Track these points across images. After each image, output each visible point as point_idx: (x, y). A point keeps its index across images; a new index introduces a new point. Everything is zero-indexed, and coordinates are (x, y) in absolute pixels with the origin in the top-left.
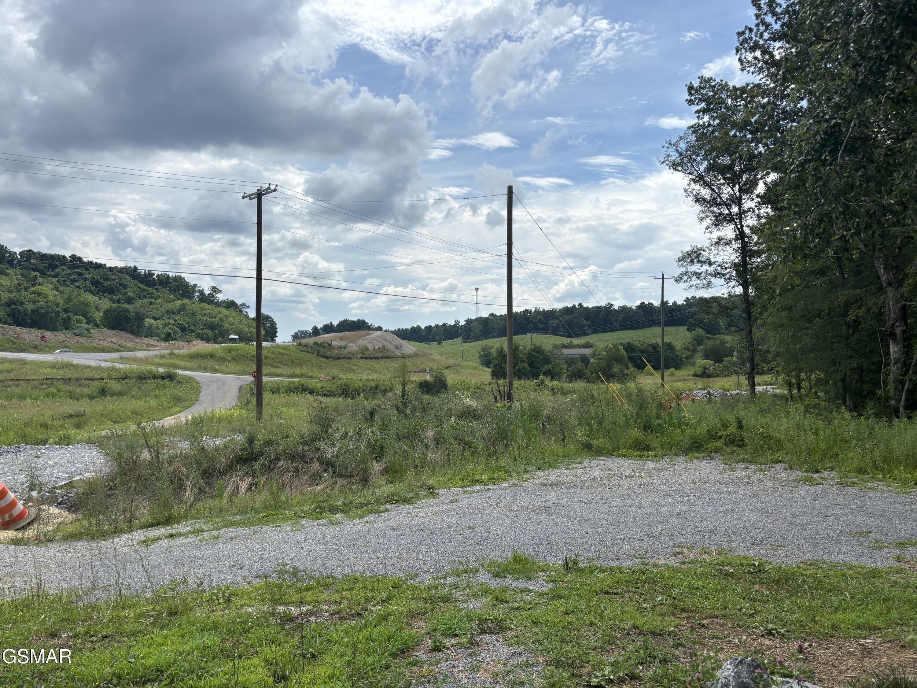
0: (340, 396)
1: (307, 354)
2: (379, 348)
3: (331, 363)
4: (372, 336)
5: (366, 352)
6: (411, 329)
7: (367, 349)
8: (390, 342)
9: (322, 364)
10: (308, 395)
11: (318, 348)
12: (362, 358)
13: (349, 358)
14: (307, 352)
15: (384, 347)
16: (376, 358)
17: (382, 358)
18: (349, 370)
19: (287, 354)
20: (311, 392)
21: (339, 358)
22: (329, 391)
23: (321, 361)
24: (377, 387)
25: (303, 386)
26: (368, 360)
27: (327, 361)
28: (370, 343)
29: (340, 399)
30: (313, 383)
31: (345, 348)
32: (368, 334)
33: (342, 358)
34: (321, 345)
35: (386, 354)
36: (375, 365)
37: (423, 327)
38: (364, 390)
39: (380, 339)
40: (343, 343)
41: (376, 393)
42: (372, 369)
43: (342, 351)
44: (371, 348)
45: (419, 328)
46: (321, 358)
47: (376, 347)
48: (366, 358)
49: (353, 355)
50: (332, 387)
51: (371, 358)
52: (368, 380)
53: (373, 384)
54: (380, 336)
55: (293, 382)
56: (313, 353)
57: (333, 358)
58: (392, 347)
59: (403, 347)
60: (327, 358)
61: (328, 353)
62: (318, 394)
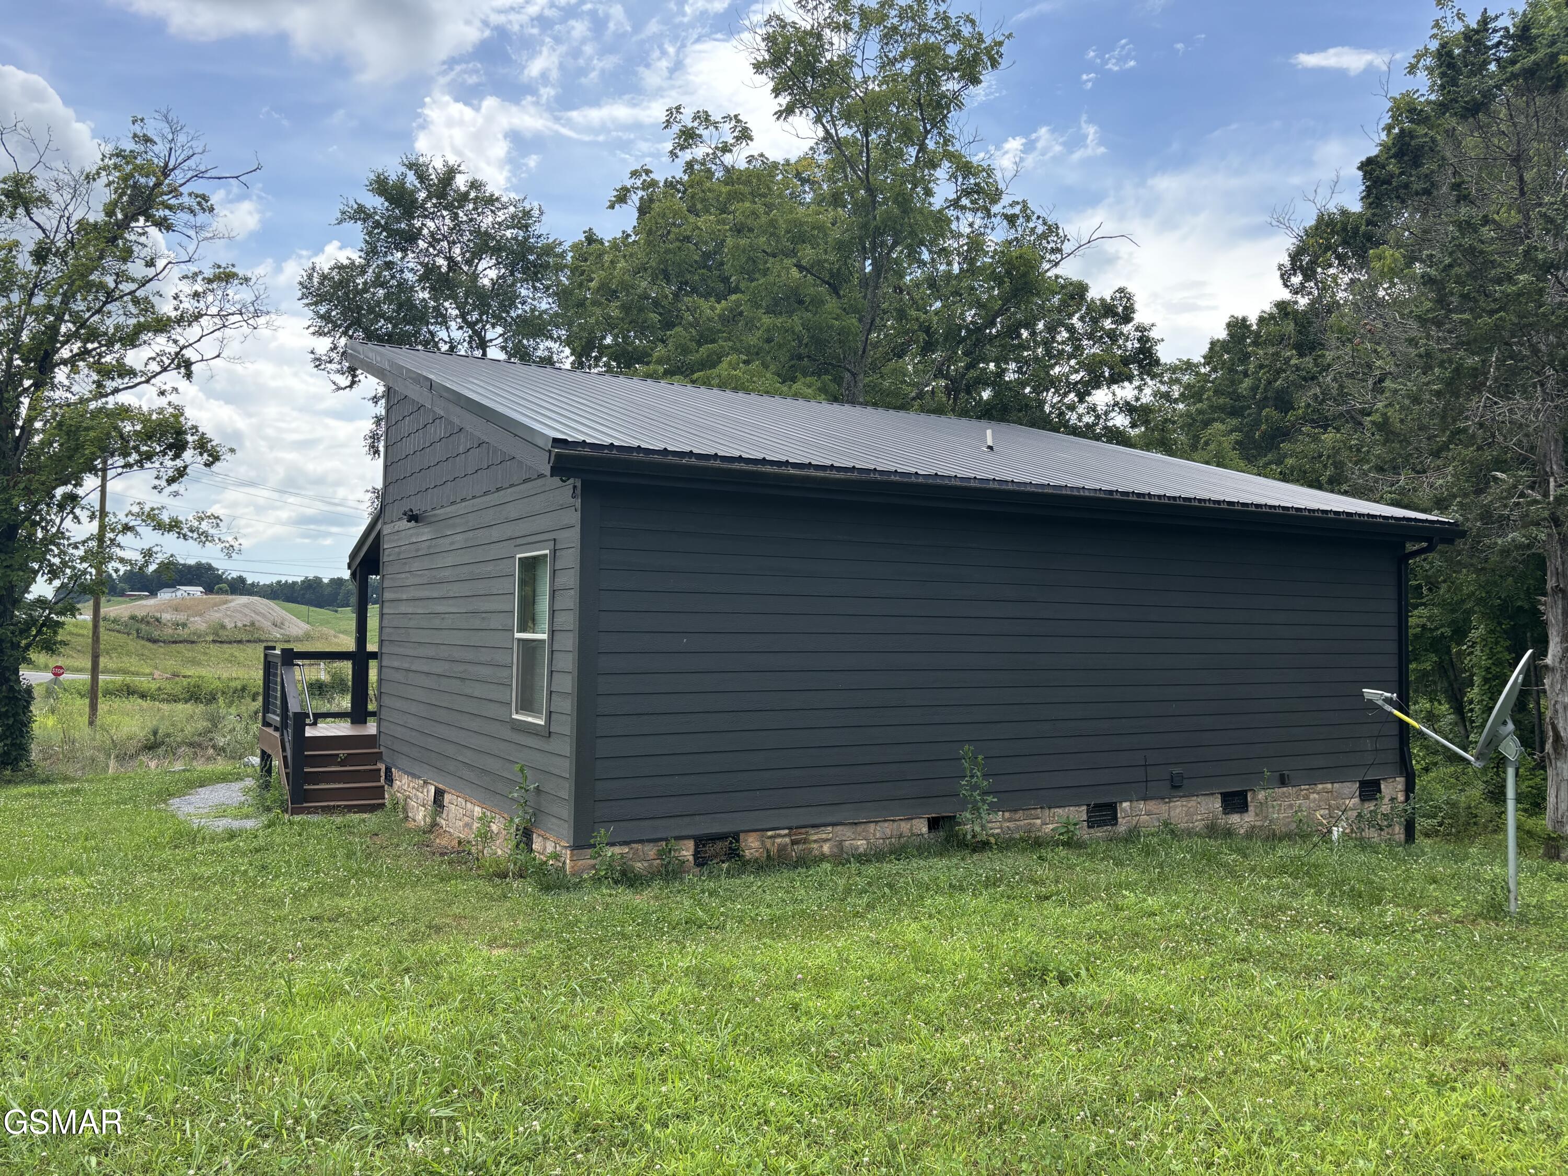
0: (186, 702)
1: (119, 635)
2: (245, 626)
3: (161, 649)
4: (232, 604)
5: (221, 632)
6: (303, 582)
7: (223, 627)
8: (264, 616)
9: (146, 652)
10: (140, 701)
11: (137, 625)
12: (214, 641)
13: (193, 642)
14: (119, 632)
15: (253, 624)
16: (240, 642)
17: (249, 641)
18: (195, 662)
19: (83, 636)
20: (143, 696)
21: (175, 642)
22: (169, 696)
23: (143, 647)
24: (244, 689)
25: (128, 687)
26: (226, 646)
27: (154, 646)
28: (230, 616)
29: (188, 706)
30: (142, 682)
31: (184, 625)
32: (226, 602)
33: (181, 642)
34: (142, 619)
35: (256, 636)
36: (236, 654)
37: (326, 581)
38: (223, 693)
39: (247, 611)
40: (181, 617)
41: (243, 697)
42: (232, 660)
43: (180, 631)
44: (230, 625)
45: (318, 580)
46: (143, 642)
47: (240, 624)
48: (221, 642)
49: (199, 636)
50: (177, 688)
51: (230, 643)
52: (230, 679)
53: (237, 684)
54: (245, 606)
55: (113, 682)
56: (128, 634)
57: (164, 642)
58: (267, 624)
59: (287, 624)
60: (155, 641)
61: (156, 634)
62: (153, 699)
